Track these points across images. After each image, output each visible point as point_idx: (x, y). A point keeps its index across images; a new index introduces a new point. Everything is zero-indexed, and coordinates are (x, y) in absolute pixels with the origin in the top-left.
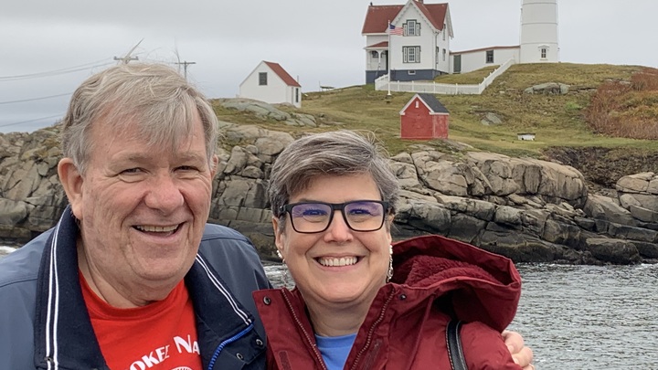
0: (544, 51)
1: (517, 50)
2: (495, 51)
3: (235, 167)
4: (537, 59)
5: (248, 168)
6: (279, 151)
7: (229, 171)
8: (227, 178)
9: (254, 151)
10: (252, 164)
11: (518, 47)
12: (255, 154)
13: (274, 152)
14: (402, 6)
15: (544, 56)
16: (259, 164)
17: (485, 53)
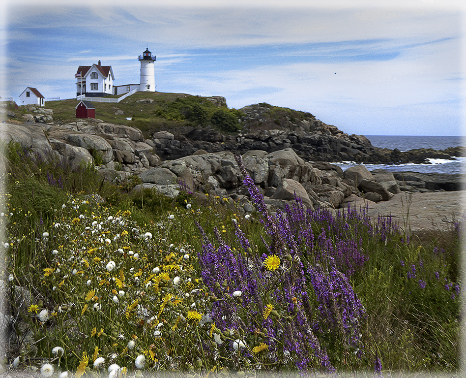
0: (148, 87)
2: (130, 86)
4: (146, 90)
11: (139, 85)
14: (91, 67)
17: (126, 87)
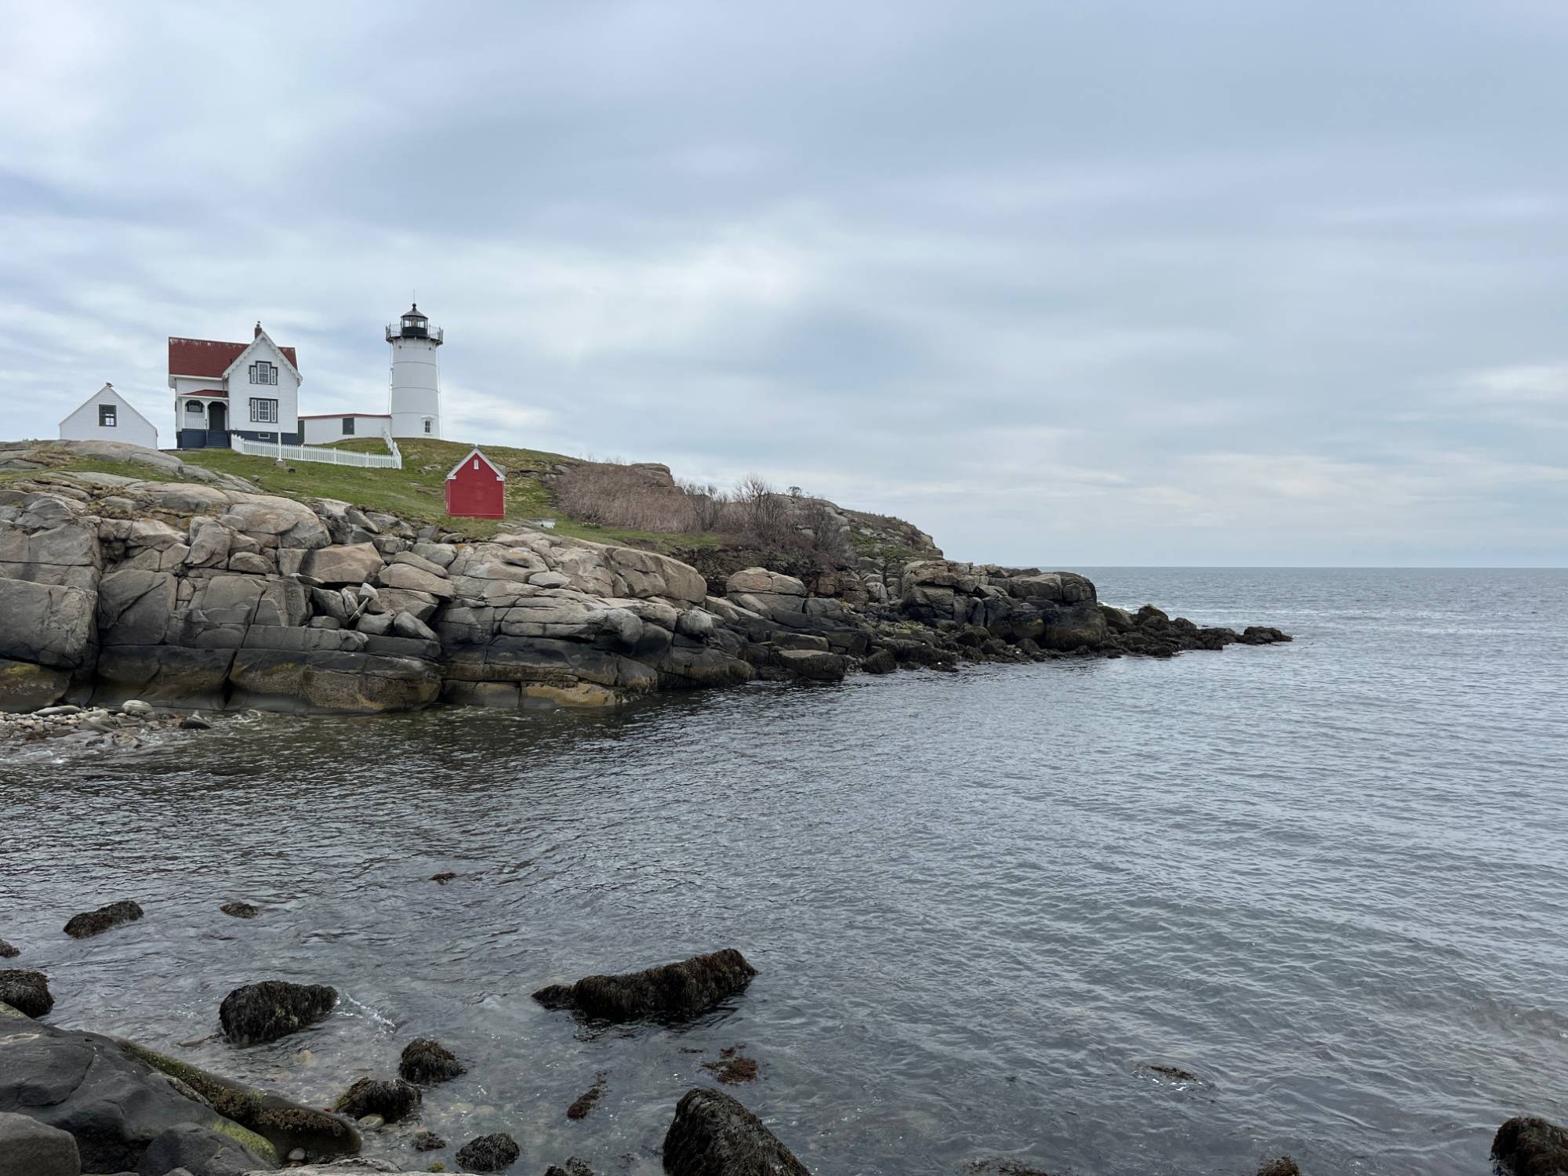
0: (427, 423)
1: (388, 420)
2: (356, 420)
3: (213, 554)
4: (420, 433)
5: (238, 555)
6: (290, 527)
7: (198, 561)
8: (192, 573)
9: (240, 526)
10: (245, 549)
11: (388, 417)
12: (241, 532)
13: (281, 529)
15: (427, 430)
16: (258, 548)
17: (341, 421)
